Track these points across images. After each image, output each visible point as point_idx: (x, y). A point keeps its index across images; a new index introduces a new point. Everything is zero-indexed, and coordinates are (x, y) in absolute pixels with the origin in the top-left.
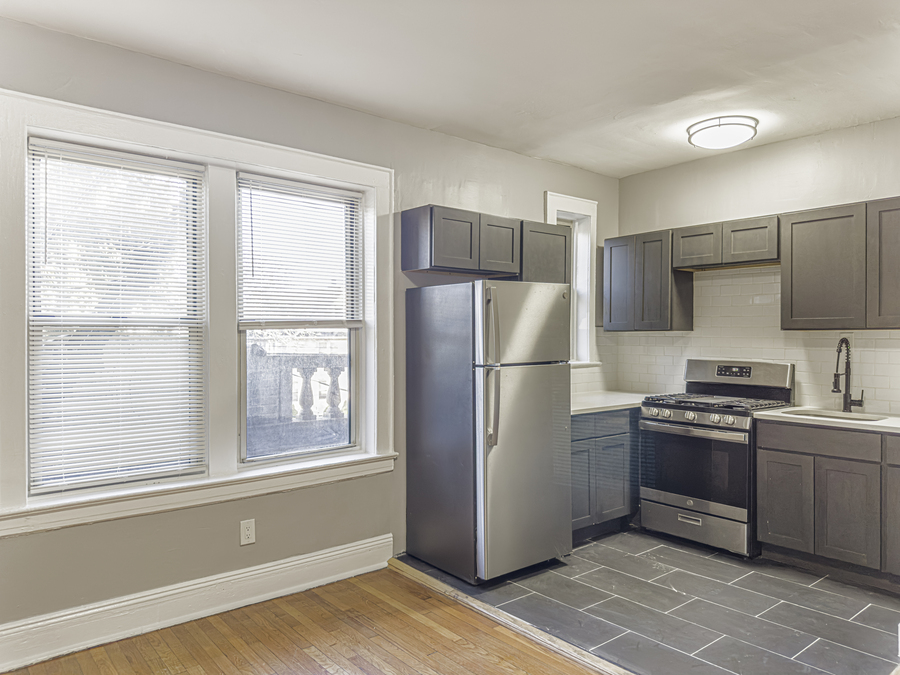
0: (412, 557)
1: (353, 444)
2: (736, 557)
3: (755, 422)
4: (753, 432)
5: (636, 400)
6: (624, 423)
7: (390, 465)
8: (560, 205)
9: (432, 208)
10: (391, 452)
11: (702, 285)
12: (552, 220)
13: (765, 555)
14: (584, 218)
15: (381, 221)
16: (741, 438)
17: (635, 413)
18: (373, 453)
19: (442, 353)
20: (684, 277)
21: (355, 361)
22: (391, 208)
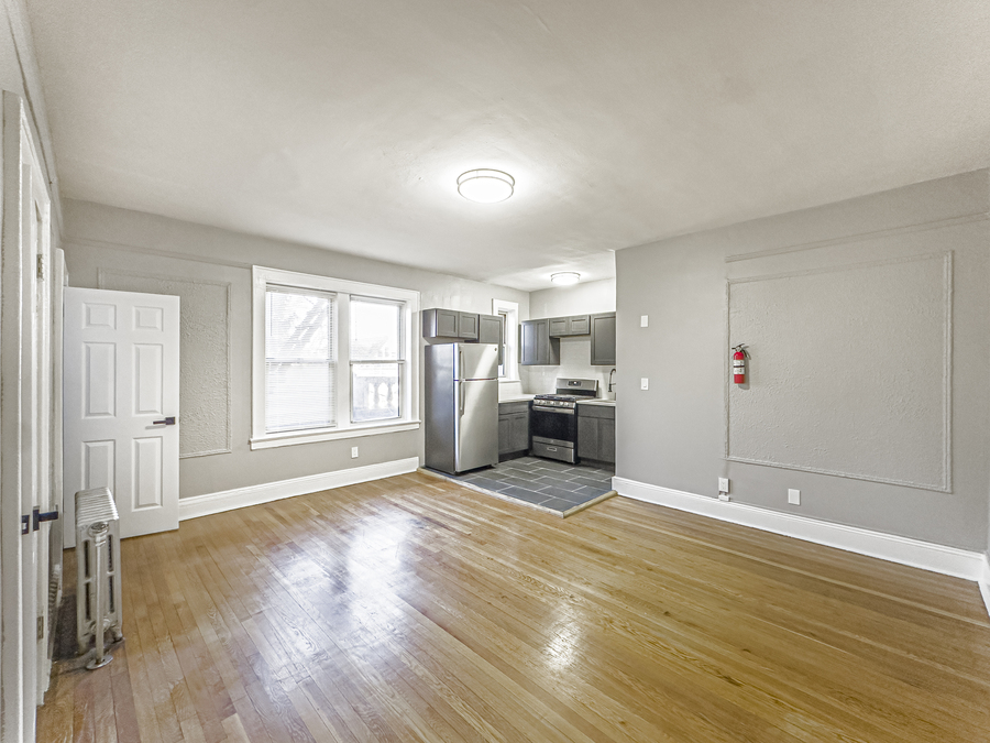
0: (427, 467)
1: (400, 417)
2: (570, 464)
3: (577, 405)
4: (576, 409)
5: (532, 397)
6: (526, 407)
7: (417, 426)
8: (500, 305)
9: (436, 310)
10: (418, 420)
11: (564, 344)
12: (496, 314)
13: (582, 462)
14: (512, 311)
15: (413, 314)
16: (571, 412)
17: (531, 403)
18: (410, 420)
19: (441, 375)
20: (555, 341)
21: (401, 381)
22: (418, 309)
